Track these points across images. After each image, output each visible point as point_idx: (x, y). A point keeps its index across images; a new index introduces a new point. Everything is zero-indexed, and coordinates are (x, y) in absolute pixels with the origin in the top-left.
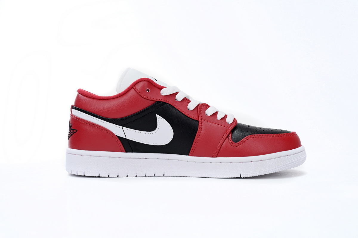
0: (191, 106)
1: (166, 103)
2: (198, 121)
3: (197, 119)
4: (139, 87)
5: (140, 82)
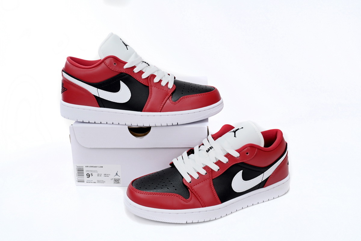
0: (144, 76)
1: (127, 74)
2: (149, 87)
3: (147, 85)
4: (107, 61)
5: (108, 58)
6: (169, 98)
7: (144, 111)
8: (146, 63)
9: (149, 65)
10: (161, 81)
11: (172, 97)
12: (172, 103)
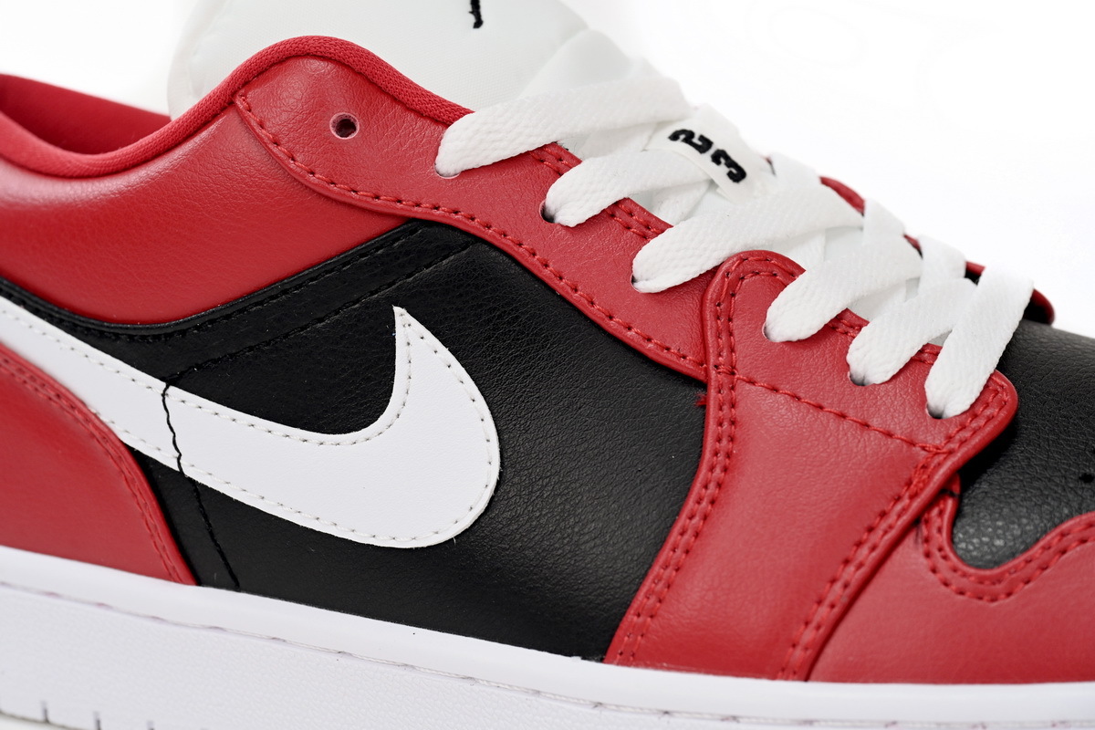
2: (703, 385)
5: (283, 61)
6: (916, 522)
7: (633, 658)
8: (705, 145)
9: (738, 174)
10: (843, 326)
11: (958, 514)
12: (958, 582)
